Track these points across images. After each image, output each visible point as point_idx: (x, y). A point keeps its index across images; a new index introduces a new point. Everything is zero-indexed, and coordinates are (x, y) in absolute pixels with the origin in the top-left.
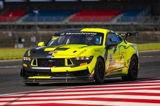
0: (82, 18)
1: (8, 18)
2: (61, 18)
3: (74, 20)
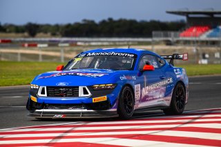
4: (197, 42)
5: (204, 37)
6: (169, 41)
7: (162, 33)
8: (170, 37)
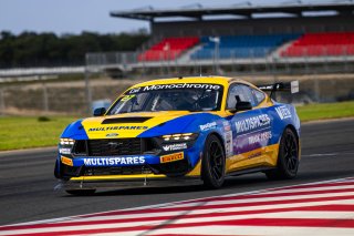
0: (305, 49)
1: (161, 54)
2: (266, 50)
3: (290, 54)
4: (173, 69)
5: (185, 60)
6: (117, 70)
7: (104, 56)
8: (120, 62)
